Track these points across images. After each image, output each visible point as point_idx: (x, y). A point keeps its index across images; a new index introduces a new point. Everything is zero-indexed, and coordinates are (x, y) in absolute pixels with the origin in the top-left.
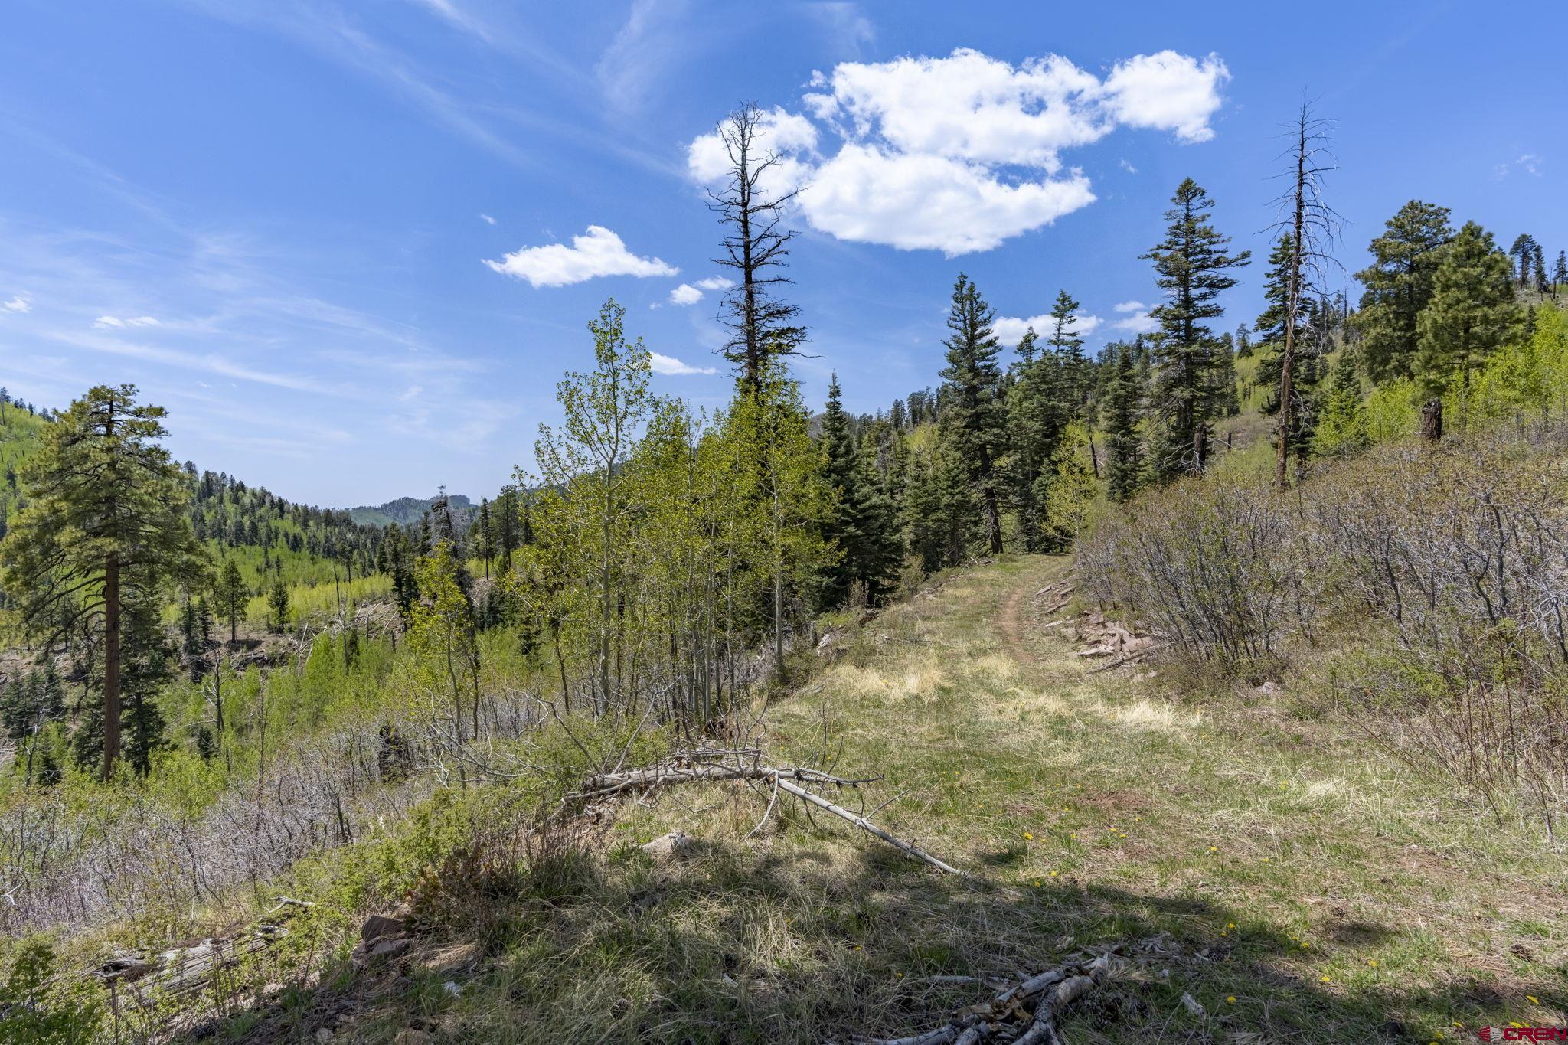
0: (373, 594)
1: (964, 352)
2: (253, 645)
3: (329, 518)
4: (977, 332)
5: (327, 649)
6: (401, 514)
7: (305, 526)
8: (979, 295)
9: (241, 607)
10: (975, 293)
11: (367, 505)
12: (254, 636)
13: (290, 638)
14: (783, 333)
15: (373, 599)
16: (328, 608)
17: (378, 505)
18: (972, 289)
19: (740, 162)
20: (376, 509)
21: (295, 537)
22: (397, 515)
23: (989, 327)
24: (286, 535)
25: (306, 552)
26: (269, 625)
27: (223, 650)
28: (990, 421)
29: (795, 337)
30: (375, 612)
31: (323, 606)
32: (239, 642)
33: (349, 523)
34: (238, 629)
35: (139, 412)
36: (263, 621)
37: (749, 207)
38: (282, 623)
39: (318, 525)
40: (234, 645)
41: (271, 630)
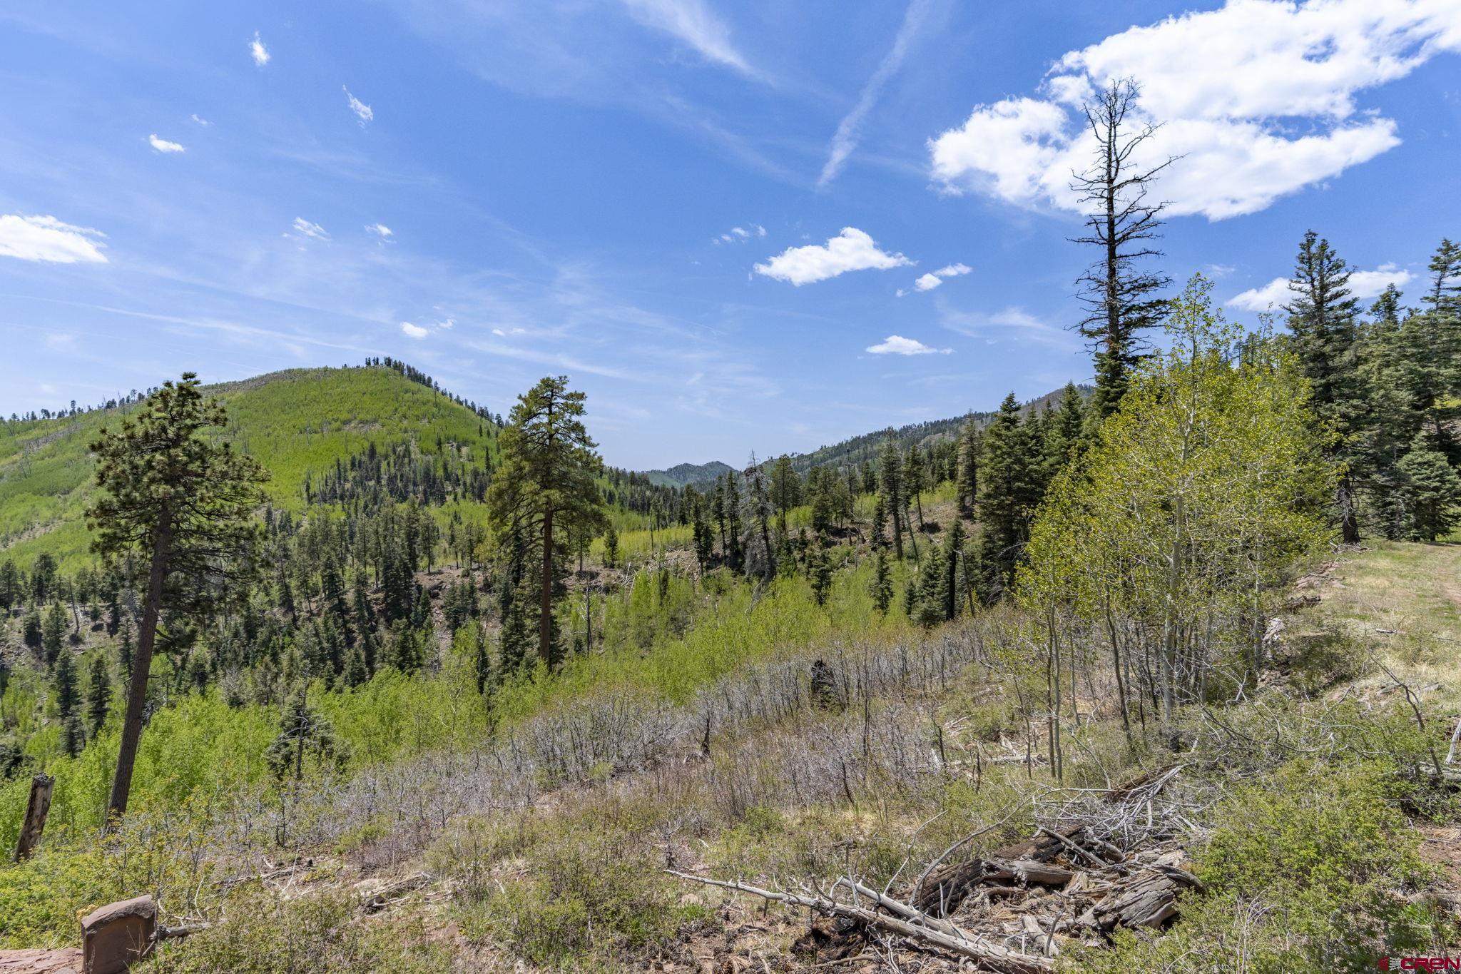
0: (677, 542)
1: (1310, 317)
2: (593, 576)
3: (634, 479)
4: (1328, 295)
5: (646, 582)
6: (681, 477)
7: (617, 484)
8: (1333, 253)
9: (587, 546)
10: (1328, 251)
11: (657, 468)
12: (594, 569)
13: (619, 572)
14: (1152, 305)
15: (676, 546)
16: (645, 550)
17: (665, 469)
18: (1323, 247)
19: (1107, 140)
20: (664, 472)
21: (610, 493)
22: (678, 477)
23: (1345, 286)
24: (604, 492)
25: (617, 505)
26: (604, 561)
27: (574, 577)
28: (1346, 391)
29: (1164, 310)
30: (678, 557)
31: (641, 549)
32: (585, 572)
33: (648, 483)
34: (584, 563)
35: (567, 397)
36: (600, 558)
37: (1116, 183)
38: (613, 560)
39: (626, 484)
40: (581, 575)
41: (606, 565)
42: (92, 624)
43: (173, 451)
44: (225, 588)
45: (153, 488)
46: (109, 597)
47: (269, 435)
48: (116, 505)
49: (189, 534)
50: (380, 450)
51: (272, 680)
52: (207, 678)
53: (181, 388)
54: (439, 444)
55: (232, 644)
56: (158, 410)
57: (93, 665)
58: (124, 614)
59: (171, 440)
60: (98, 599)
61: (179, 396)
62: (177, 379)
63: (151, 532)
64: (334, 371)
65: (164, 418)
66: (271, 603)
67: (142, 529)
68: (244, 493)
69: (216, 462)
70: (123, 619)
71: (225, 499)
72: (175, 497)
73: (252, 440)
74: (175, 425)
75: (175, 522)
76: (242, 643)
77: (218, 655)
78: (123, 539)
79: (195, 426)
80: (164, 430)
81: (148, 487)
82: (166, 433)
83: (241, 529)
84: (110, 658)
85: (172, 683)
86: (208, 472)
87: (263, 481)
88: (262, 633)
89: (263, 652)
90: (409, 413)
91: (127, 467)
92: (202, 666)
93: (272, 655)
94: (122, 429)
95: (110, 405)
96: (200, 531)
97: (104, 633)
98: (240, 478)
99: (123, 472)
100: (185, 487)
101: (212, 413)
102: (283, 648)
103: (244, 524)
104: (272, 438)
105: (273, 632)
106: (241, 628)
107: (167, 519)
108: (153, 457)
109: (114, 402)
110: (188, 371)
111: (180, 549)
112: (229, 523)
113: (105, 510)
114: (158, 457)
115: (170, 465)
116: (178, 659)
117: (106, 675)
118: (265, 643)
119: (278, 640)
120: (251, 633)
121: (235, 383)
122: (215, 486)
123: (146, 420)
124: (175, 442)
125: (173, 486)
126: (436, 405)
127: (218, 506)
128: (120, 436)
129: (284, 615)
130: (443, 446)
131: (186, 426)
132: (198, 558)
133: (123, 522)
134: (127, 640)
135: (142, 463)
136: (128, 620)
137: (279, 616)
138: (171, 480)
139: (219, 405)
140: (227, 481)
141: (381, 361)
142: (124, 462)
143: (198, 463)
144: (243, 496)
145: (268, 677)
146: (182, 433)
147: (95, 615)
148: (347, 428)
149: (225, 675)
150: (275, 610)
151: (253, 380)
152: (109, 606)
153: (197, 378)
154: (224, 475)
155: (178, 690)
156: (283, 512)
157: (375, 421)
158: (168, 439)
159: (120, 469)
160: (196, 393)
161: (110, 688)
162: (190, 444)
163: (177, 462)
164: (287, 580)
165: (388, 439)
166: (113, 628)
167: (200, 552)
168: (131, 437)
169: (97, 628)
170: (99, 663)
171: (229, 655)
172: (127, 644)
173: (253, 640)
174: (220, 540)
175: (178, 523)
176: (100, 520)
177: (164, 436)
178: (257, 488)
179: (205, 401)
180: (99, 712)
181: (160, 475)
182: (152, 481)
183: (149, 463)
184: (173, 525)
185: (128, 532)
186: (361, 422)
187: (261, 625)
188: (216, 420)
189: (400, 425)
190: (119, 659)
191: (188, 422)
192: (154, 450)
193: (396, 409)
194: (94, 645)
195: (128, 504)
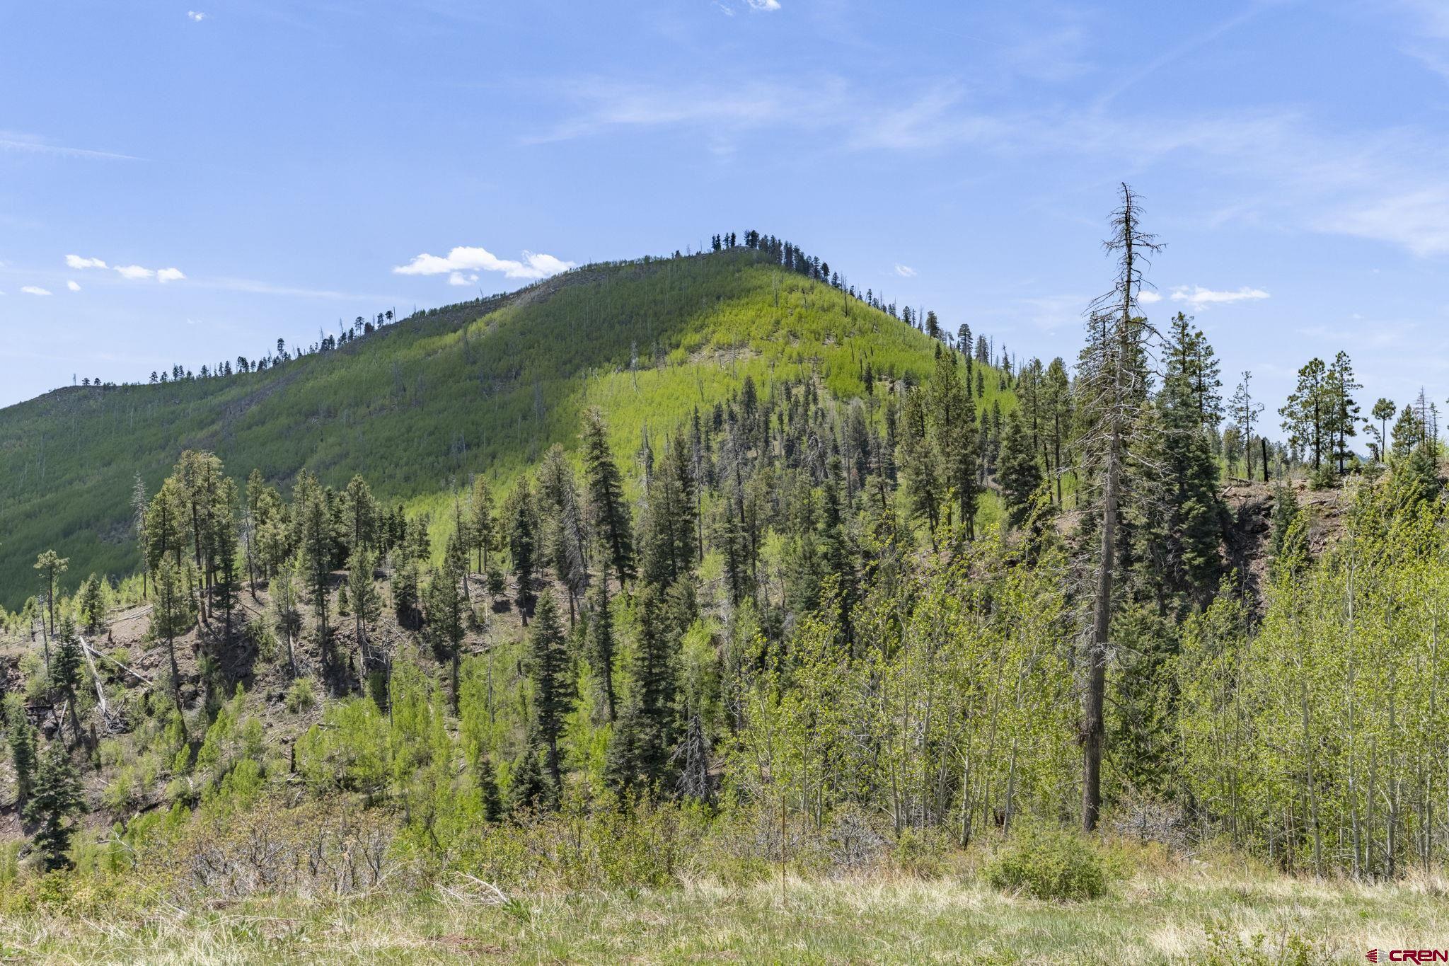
50: (763, 394)
54: (869, 380)
64: (661, 262)
90: (803, 329)
109: (331, 341)
126: (847, 312)
130: (876, 383)
141: (741, 241)
148: (695, 358)
157: (743, 345)
165: (771, 375)
186: (720, 347)
189: (788, 350)
193: (778, 322)
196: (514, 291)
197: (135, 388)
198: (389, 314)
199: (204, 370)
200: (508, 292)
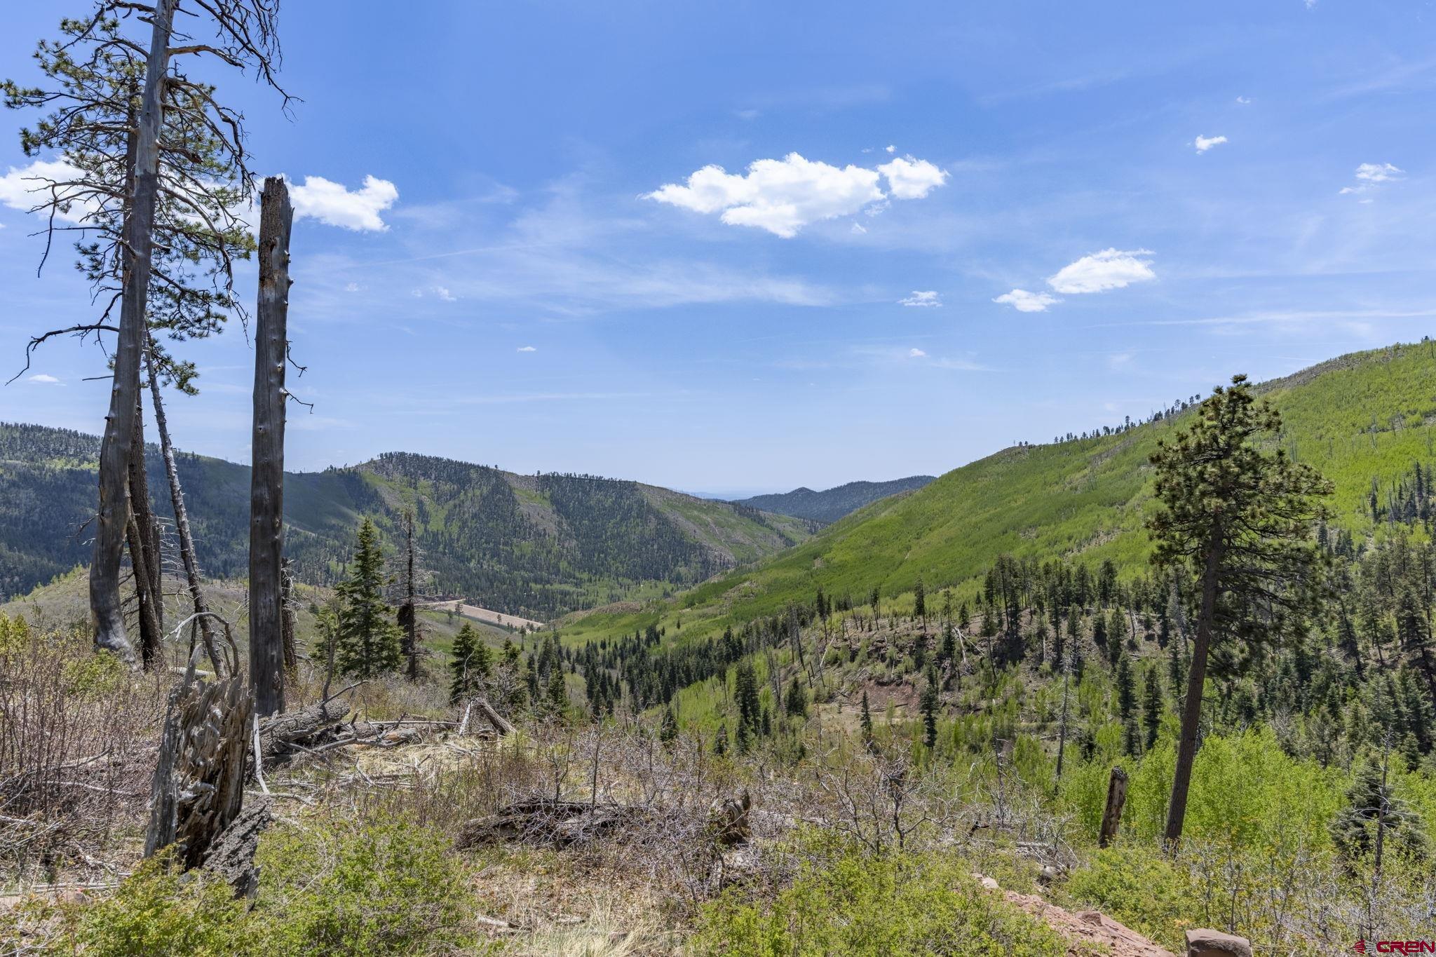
42: (1145, 633)
43: (1224, 462)
44: (1281, 617)
45: (1205, 501)
46: (1159, 608)
47: (1321, 437)
48: (1171, 517)
49: (1240, 551)
51: (1331, 736)
52: (1254, 714)
53: (1232, 393)
55: (1281, 681)
56: (1210, 419)
57: (1147, 674)
58: (1172, 628)
59: (1222, 450)
60: (1150, 609)
61: (1230, 401)
62: (1227, 384)
63: (1203, 547)
65: (1215, 427)
66: (1328, 642)
67: (1195, 543)
68: (1301, 508)
69: (1269, 472)
70: (1172, 633)
71: (1280, 515)
72: (1227, 512)
73: (1300, 444)
74: (1227, 432)
75: (1226, 537)
76: (1293, 683)
77: (1266, 690)
78: (1178, 552)
79: (1246, 433)
80: (1215, 439)
81: (1201, 500)
82: (1218, 443)
83: (1299, 550)
84: (1161, 670)
85: (1218, 710)
86: (1261, 483)
87: (1325, 494)
88: (1318, 677)
89: (1319, 699)
91: (1182, 479)
92: (1249, 699)
93: (1330, 706)
94: (1176, 440)
95: (1158, 417)
96: (1252, 550)
97: (1155, 644)
98: (1297, 490)
99: (1178, 484)
100: (1236, 500)
101: (1264, 418)
102: (1344, 700)
103: (1301, 544)
104: (1325, 441)
105: (1331, 678)
106: (1292, 666)
107: (1219, 535)
108: (1205, 467)
109: (1160, 414)
110: (1237, 373)
111: (1232, 568)
112: (1286, 541)
113: (1162, 523)
114: (1210, 468)
115: (1222, 477)
116: (1224, 686)
117: (1158, 686)
118: (1323, 689)
119: (1337, 689)
120: (1304, 674)
121: (1279, 380)
122: (1269, 500)
123: (1198, 430)
124: (1226, 453)
125: (1225, 500)
127: (1272, 522)
128: (1175, 448)
129: (1345, 659)
131: (1237, 433)
132: (1250, 579)
133: (1177, 535)
134: (1175, 654)
135: (1194, 474)
136: (1176, 635)
137: (1338, 659)
138: (1222, 493)
139: (1272, 408)
140: (1281, 493)
142: (1179, 474)
143: (1250, 474)
144: (1301, 512)
145: (1326, 732)
146: (1233, 442)
147: (1148, 624)
149: (1274, 716)
150: (1334, 650)
151: (1301, 374)
152: (1159, 618)
153: (1248, 380)
154: (1279, 487)
155: (1224, 719)
156: (1341, 531)
158: (1219, 449)
159: (1175, 481)
160: (1247, 397)
161: (1162, 700)
162: (1241, 454)
163: (1229, 473)
164: (1349, 617)
166: (1164, 640)
167: (1253, 573)
168: (1185, 449)
169: (1149, 638)
170: (1152, 672)
171: (1278, 694)
172: (1175, 659)
173: (1306, 683)
174: (1274, 561)
175: (1229, 539)
176: (1158, 532)
177: (1215, 446)
178: (1315, 502)
179: (1257, 404)
180: (1152, 721)
181: (1212, 488)
182: (1203, 494)
183: (1201, 473)
184: (1225, 541)
185: (1182, 545)
187: (1316, 667)
188: (1269, 426)
190: (1168, 672)
191: (1239, 429)
192: (1207, 461)
194: (1148, 654)
195: (1183, 517)
196: (1287, 376)
197: (1046, 447)
198: (1198, 397)
199: (1084, 435)
200: (1282, 377)
